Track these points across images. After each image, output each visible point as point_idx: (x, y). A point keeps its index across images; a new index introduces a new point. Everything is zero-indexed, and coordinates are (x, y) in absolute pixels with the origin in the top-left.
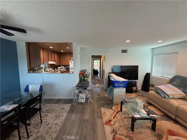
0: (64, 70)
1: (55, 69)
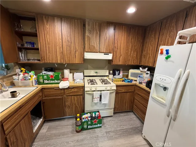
0: (140, 83)
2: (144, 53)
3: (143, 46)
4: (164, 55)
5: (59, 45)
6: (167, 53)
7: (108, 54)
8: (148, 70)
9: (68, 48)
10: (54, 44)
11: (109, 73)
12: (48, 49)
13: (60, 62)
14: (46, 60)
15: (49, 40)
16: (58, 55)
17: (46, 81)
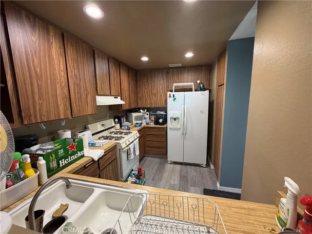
0: (147, 124)
1: (123, 119)
2: (140, 95)
3: (137, 88)
4: (172, 98)
5: (60, 82)
6: (174, 97)
7: (117, 98)
8: (147, 111)
9: (76, 88)
10: (51, 79)
11: (115, 123)
12: (39, 90)
13: (65, 115)
14: (32, 118)
15: (38, 70)
16: (59, 103)
17: (63, 160)
